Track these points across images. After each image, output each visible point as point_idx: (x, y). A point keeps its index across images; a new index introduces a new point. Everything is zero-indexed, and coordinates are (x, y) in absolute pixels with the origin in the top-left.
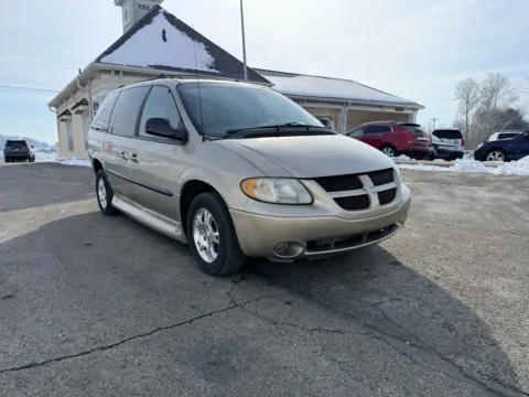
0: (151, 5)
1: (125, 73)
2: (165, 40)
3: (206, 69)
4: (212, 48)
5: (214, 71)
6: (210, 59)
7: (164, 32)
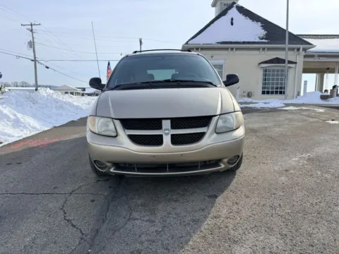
0: (231, 2)
1: (202, 49)
2: (232, 24)
3: (258, 40)
4: (266, 24)
5: (264, 41)
6: (263, 32)
7: (232, 19)
